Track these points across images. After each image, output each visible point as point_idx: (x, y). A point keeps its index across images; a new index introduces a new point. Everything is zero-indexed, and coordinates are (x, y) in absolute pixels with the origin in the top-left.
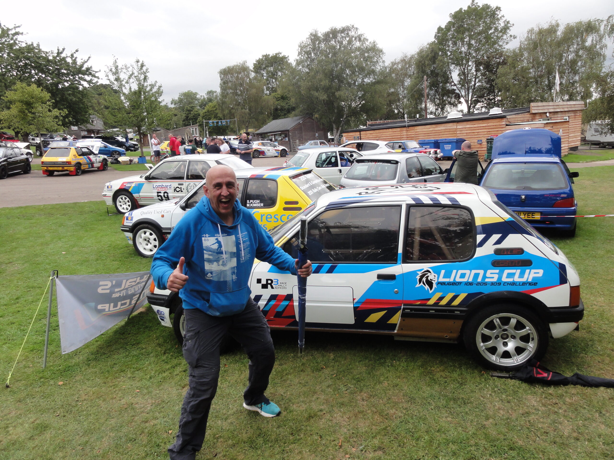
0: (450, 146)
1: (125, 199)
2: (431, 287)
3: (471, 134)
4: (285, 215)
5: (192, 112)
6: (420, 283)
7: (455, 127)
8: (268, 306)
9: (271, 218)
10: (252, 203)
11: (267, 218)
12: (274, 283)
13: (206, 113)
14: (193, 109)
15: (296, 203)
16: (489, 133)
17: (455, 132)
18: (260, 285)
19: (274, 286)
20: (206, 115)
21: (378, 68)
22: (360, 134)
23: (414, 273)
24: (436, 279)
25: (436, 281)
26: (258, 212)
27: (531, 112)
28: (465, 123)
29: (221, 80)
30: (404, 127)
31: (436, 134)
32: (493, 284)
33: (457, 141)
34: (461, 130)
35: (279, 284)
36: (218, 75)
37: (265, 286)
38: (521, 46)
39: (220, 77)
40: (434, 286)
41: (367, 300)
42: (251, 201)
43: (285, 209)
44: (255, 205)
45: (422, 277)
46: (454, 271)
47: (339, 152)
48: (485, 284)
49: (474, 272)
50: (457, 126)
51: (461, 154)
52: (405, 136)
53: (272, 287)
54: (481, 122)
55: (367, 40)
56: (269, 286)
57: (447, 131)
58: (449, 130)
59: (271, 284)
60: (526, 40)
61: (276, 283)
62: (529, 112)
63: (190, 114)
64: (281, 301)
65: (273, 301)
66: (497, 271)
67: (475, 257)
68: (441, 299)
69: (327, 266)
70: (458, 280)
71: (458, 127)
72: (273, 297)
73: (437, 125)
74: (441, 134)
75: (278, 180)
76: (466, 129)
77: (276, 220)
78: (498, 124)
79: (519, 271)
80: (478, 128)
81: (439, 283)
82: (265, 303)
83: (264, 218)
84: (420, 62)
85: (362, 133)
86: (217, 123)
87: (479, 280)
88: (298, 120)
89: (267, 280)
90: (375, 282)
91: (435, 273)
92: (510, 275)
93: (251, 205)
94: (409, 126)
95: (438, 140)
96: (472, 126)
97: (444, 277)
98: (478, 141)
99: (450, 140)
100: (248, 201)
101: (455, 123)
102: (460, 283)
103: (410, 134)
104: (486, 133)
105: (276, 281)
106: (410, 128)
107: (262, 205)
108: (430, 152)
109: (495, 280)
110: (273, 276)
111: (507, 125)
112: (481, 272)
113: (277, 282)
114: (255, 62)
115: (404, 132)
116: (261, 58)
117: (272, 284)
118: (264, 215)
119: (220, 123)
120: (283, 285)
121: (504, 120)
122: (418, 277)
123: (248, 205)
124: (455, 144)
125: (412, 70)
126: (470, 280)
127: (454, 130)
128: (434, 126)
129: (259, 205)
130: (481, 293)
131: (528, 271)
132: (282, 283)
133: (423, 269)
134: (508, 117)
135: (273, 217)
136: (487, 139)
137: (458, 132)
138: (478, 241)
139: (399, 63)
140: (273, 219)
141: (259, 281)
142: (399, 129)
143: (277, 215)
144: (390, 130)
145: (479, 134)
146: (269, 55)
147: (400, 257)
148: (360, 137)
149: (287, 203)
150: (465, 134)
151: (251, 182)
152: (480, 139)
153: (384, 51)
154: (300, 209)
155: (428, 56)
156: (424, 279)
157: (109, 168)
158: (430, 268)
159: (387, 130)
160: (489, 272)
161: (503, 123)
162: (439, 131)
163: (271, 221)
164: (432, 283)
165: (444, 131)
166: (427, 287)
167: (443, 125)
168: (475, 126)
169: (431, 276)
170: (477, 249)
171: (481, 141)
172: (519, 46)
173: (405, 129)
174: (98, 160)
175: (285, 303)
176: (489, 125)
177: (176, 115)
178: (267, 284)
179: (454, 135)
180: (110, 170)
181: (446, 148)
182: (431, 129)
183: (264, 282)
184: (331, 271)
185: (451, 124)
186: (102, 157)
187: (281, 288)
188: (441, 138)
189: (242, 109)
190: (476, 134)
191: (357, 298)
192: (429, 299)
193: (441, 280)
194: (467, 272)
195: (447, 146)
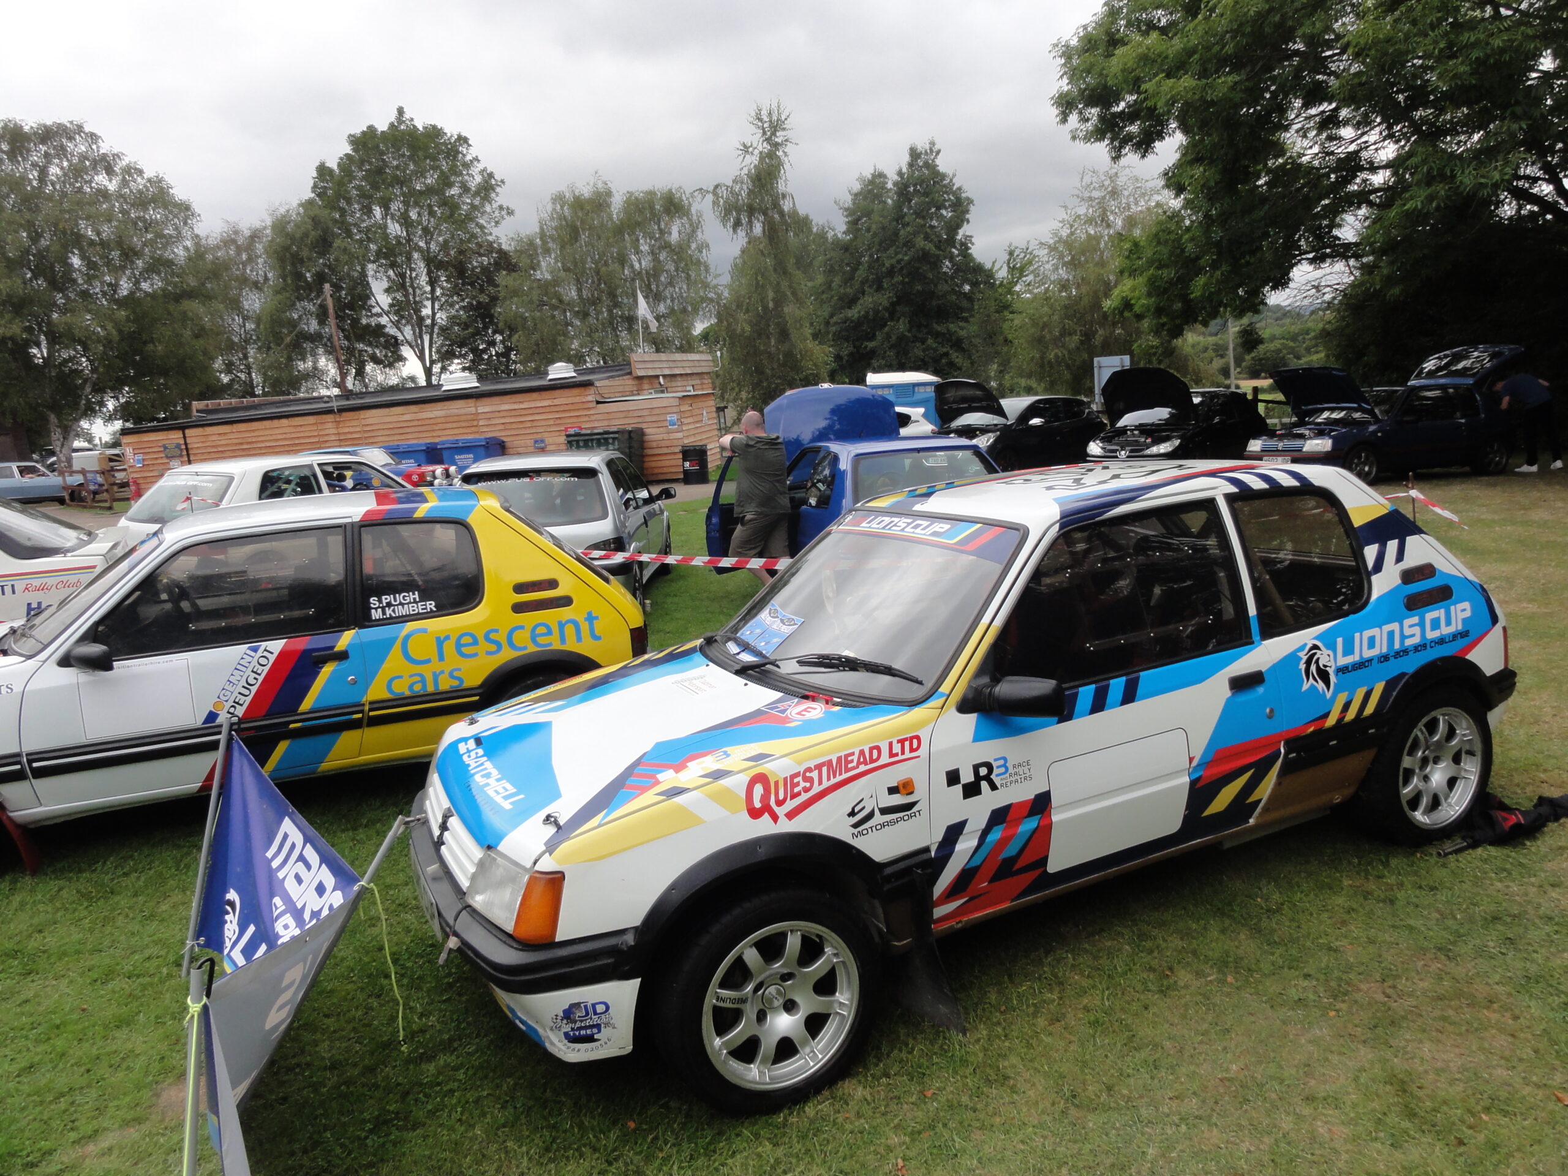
0: (471, 456)
2: (1327, 683)
3: (514, 426)
4: (522, 627)
6: (1308, 679)
7: (473, 410)
8: (980, 851)
9: (475, 642)
10: (389, 605)
11: (459, 646)
12: (996, 771)
15: (552, 584)
16: (559, 422)
17: (475, 423)
18: (958, 789)
19: (997, 781)
22: (185, 437)
23: (1292, 657)
24: (1332, 663)
25: (1333, 667)
26: (425, 631)
27: (634, 375)
28: (496, 400)
30: (330, 412)
31: (425, 429)
32: (1417, 648)
33: (487, 443)
34: (489, 416)
35: (1011, 770)
37: (972, 790)
40: (1333, 679)
41: (1218, 752)
42: (385, 599)
43: (518, 608)
44: (402, 611)
45: (1308, 663)
46: (1357, 635)
47: (319, 465)
48: (1405, 652)
49: (1387, 628)
50: (476, 408)
52: (333, 438)
53: (993, 787)
54: (535, 395)
56: (984, 785)
57: (452, 419)
58: (456, 418)
59: (987, 778)
61: (1003, 770)
62: (630, 373)
64: (1018, 822)
65: (995, 828)
66: (1415, 620)
67: (1375, 596)
68: (1346, 706)
69: (1117, 685)
70: (1368, 654)
71: (481, 409)
72: (999, 817)
74: (435, 427)
75: (471, 520)
76: (502, 414)
77: (493, 648)
78: (577, 399)
79: (1442, 611)
80: (531, 412)
81: (1342, 670)
82: (975, 843)
83: (449, 647)
85: (187, 431)
87: (1397, 646)
89: (976, 768)
90: (1228, 700)
91: (1328, 648)
92: (1435, 624)
93: (389, 612)
94: (341, 410)
95: (437, 444)
96: (516, 406)
97: (1345, 654)
98: (536, 442)
99: (469, 441)
100: (373, 600)
101: (470, 401)
102: (1370, 660)
103: (347, 430)
104: (552, 422)
105: (1002, 762)
106: (344, 414)
107: (431, 605)
108: (434, 472)
109: (1416, 640)
110: (991, 750)
111: (598, 403)
112: (1395, 626)
113: (1005, 766)
115: (330, 425)
117: (993, 777)
118: (447, 638)
120: (1020, 770)
121: (591, 390)
122: (1303, 666)
123: (376, 615)
124: (482, 451)
126: (1385, 650)
127: (470, 417)
128: (413, 408)
129: (419, 608)
130: (1403, 675)
131: (1452, 608)
132: (1020, 765)
133: (1306, 644)
134: (597, 384)
135: (481, 639)
137: (481, 423)
138: (1370, 563)
140: (483, 646)
141: (953, 778)
142: (311, 419)
143: (496, 631)
144: (284, 422)
145: (535, 424)
147: (1255, 627)
148: (186, 444)
149: (520, 588)
150: (502, 427)
151: (367, 538)
152: (539, 436)
154: (566, 601)
156: (1313, 668)
158: (1316, 638)
159: (276, 423)
160: (1407, 622)
161: (590, 398)
162: (431, 421)
163: (476, 655)
164: (1327, 673)
165: (443, 420)
166: (1321, 685)
167: (440, 405)
168: (522, 406)
169: (1324, 657)
170: (1374, 578)
171: (542, 441)
173: (329, 418)
175: (1029, 825)
176: (556, 402)
178: (978, 778)
179: (473, 429)
182: (407, 417)
183: (967, 777)
184: (1129, 696)
185: (460, 403)
187: (1017, 781)
188: (444, 439)
190: (529, 424)
191: (1198, 753)
192: (1326, 716)
193: (1343, 661)
194: (1375, 632)
195: (462, 457)
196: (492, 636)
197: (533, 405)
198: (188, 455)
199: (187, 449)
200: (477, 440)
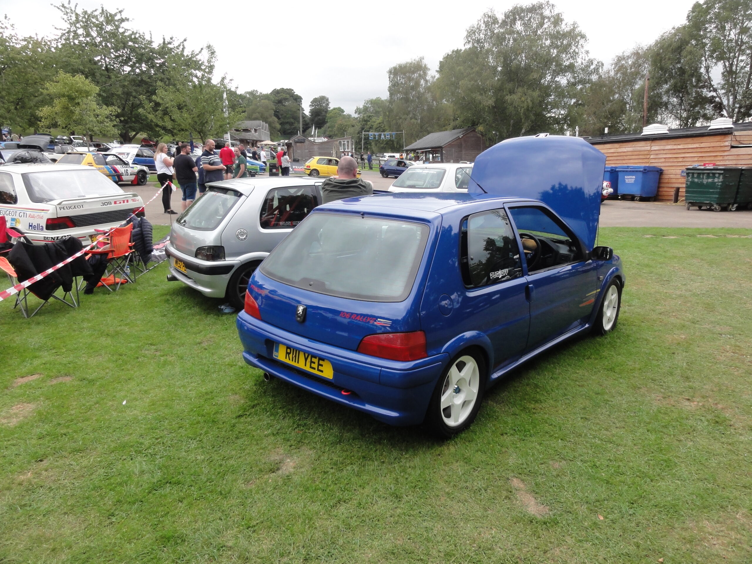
0: (634, 177)
3: (671, 160)
7: (649, 148)
16: (701, 159)
17: (648, 157)
21: (579, 63)
28: (663, 142)
29: (390, 81)
31: (619, 158)
33: (645, 170)
34: (658, 152)
39: (390, 78)
50: (651, 146)
54: (689, 140)
57: (636, 153)
58: (638, 153)
71: (654, 148)
73: (621, 144)
74: (625, 158)
76: (665, 152)
80: (684, 151)
86: (380, 135)
88: (458, 133)
95: (616, 168)
96: (675, 147)
98: (682, 172)
99: (634, 168)
101: (648, 142)
104: (696, 159)
111: (732, 147)
114: (442, 60)
116: (450, 53)
119: (383, 136)
121: (729, 138)
124: (640, 175)
127: (646, 153)
128: (616, 145)
134: (736, 133)
137: (652, 157)
145: (685, 160)
146: (461, 50)
150: (663, 160)
161: (727, 143)
162: (624, 154)
165: (631, 153)
167: (631, 144)
168: (679, 147)
174: (129, 172)
176: (702, 145)
179: (646, 160)
181: (627, 181)
182: (612, 151)
185: (642, 143)
186: (138, 168)
188: (620, 165)
189: (411, 119)
190: (681, 160)
195: (629, 177)
197: (686, 146)
200: (640, 167)
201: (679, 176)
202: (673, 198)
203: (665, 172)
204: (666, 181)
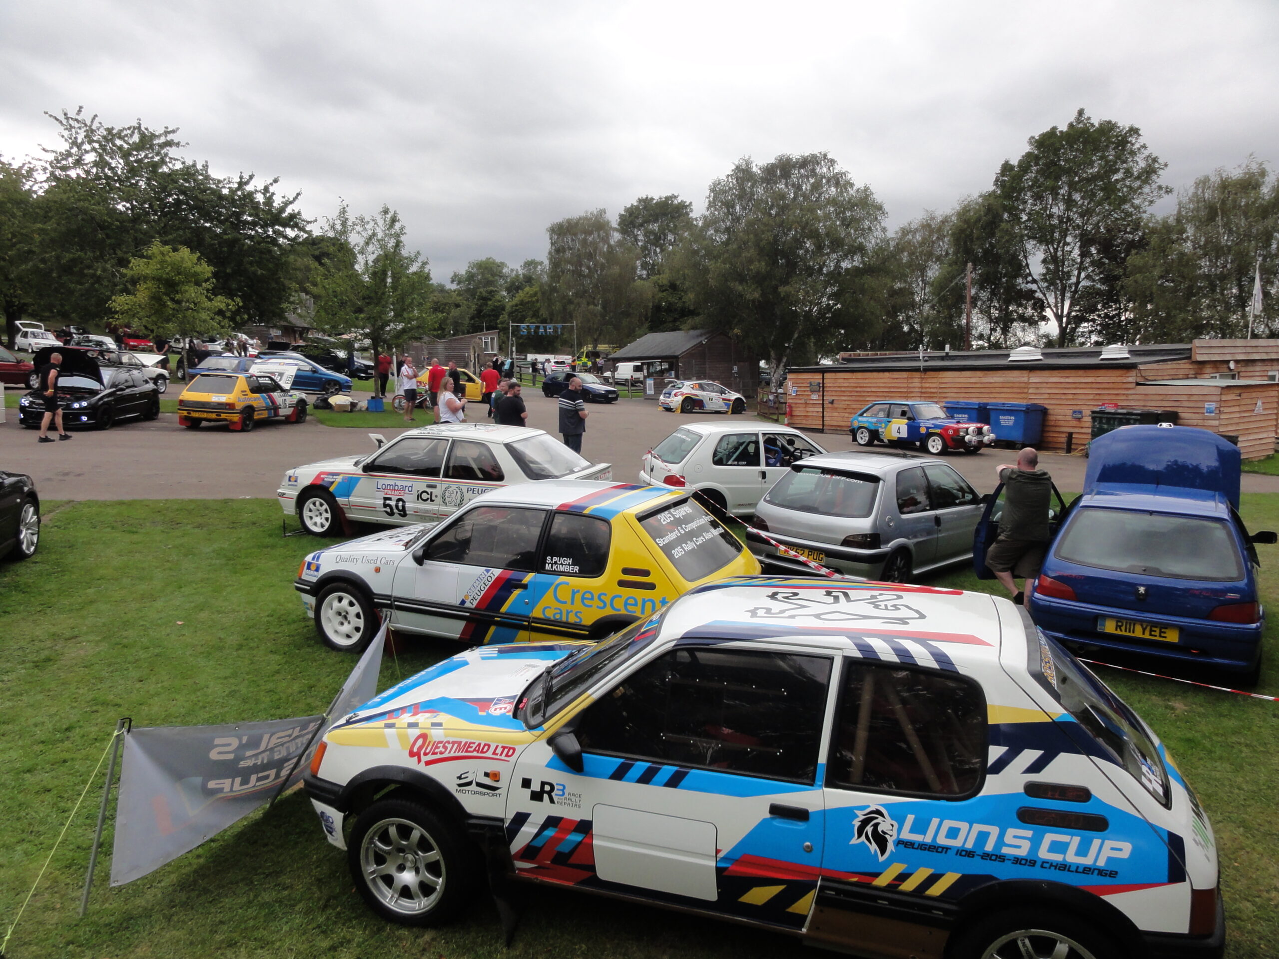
0: (1013, 418)
1: (321, 505)
2: (883, 848)
3: (1058, 397)
4: (620, 596)
5: (490, 303)
6: (860, 836)
7: (1025, 379)
8: (539, 838)
9: (592, 599)
10: (556, 563)
11: (583, 598)
12: (555, 792)
13: (516, 305)
14: (493, 296)
15: (646, 573)
16: (1097, 397)
17: (1026, 391)
18: (528, 792)
19: (555, 798)
20: (516, 310)
21: (871, 243)
22: (823, 379)
23: (849, 812)
24: (894, 833)
25: (895, 837)
26: (567, 584)
27: (1193, 359)
28: (1046, 373)
29: (552, 244)
30: (916, 370)
31: (983, 390)
32: (1017, 860)
33: (1028, 409)
34: (1038, 386)
35: (566, 795)
36: (548, 235)
37: (537, 796)
38: (1179, 212)
39: (551, 239)
40: (891, 847)
41: (745, 856)
42: (555, 559)
43: (622, 584)
44: (561, 568)
45: (865, 823)
46: (935, 821)
47: (764, 434)
48: (1002, 858)
49: (978, 828)
50: (1029, 378)
51: (1014, 476)
52: (917, 390)
53: (552, 801)
54: (1081, 372)
55: (852, 185)
56: (546, 796)
57: (1008, 385)
58: (1011, 385)
59: (549, 793)
60: (1191, 201)
61: (561, 793)
62: (1189, 358)
63: (486, 305)
64: (569, 832)
65: (550, 828)
66: (1029, 833)
67: (982, 794)
68: (903, 877)
69: (668, 770)
70: (942, 840)
71: (1032, 380)
72: (552, 822)
73: (986, 372)
74: (994, 391)
75: (613, 521)
76: (1049, 386)
77: (602, 605)
78: (1119, 379)
79: (1076, 840)
80: (1074, 386)
81: (900, 842)
82: (535, 831)
83: (578, 597)
84: (962, 231)
85: (826, 375)
86: (538, 327)
87: (989, 847)
88: (698, 336)
89: (543, 784)
90: (765, 820)
91: (893, 817)
92: (1056, 847)
93: (554, 567)
94: (927, 370)
95: (987, 404)
96: (1062, 380)
97: (912, 831)
98: (1074, 412)
99: (1013, 405)
100: (549, 558)
101: (1025, 372)
102: (946, 849)
103: (927, 385)
104: (1091, 397)
105: (561, 788)
106: (928, 373)
107: (577, 569)
108: (967, 429)
109: (1023, 852)
110: (559, 777)
111: (1138, 384)
112: (994, 831)
113: (563, 790)
114: (623, 213)
115: (917, 380)
116: (635, 204)
117: (553, 794)
118: (578, 591)
119: (541, 330)
120: (574, 799)
121: (1133, 373)
122: (857, 823)
123: (548, 567)
124: (1022, 415)
125: (945, 246)
126: (969, 845)
127: (1022, 385)
128: (979, 373)
129: (569, 569)
130: (990, 878)
131: (1096, 843)
132: (573, 795)
133: (869, 806)
134: (1141, 367)
135: (596, 597)
136: (1093, 412)
137: (1031, 391)
138: (991, 761)
139: (916, 230)
140: (596, 602)
141: (526, 783)
142: (905, 375)
143: (605, 595)
144: (887, 374)
145: (1076, 397)
146: (652, 199)
147: (821, 773)
148: (823, 383)
149: (626, 571)
150: (1047, 396)
151: (558, 520)
152: (1077, 408)
153: (886, 207)
154: (651, 587)
155: (978, 220)
156: (869, 829)
157: (308, 418)
158: (883, 805)
159: (881, 375)
160: (1011, 832)
161: (1131, 379)
162: (991, 385)
163: (591, 606)
164: (886, 840)
165: (1000, 385)
166: (874, 847)
167: (1000, 373)
168: (1067, 380)
169: (885, 825)
170: (988, 777)
171: (1080, 412)
172: (1175, 212)
173: (917, 375)
174: (288, 403)
175: (576, 838)
176: (1099, 380)
177: (457, 306)
178: (542, 791)
179: (1023, 395)
180: (310, 422)
181: (1003, 423)
182: (973, 380)
183: (536, 787)
184: (674, 782)
185: (1016, 373)
186: (298, 395)
187: (569, 804)
188: (995, 401)
189: (588, 304)
190: (1071, 397)
191: (726, 848)
192: (877, 875)
193: (906, 835)
194: (964, 826)
195: (1005, 417)
196: (603, 597)
197: (1076, 380)
198: (823, 391)
199: (823, 387)
200: (1020, 406)
201: (1069, 418)
202: (1065, 446)
203: (1050, 412)
204: (1052, 423)
